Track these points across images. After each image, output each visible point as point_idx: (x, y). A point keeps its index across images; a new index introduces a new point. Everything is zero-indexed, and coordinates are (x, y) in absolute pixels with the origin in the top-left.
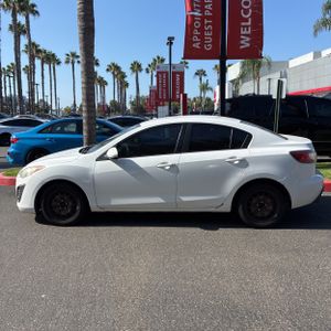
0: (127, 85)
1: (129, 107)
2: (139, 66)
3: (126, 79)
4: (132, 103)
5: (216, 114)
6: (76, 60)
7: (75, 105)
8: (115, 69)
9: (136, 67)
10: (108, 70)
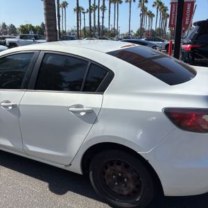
8: (159, 4)
10: (153, 6)
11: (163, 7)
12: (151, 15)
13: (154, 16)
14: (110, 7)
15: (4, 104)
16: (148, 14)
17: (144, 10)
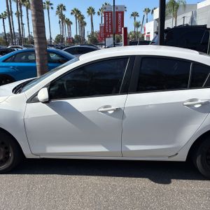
0: (85, 24)
1: (87, 39)
2: (93, 10)
3: (84, 20)
4: (89, 36)
5: (153, 43)
6: (50, 7)
7: (51, 38)
8: (77, 13)
9: (91, 11)
10: (72, 13)
11: (80, 15)
12: (69, 23)
13: (72, 23)
14: (28, 14)
15: (103, 109)
16: (66, 22)
17: (62, 17)
